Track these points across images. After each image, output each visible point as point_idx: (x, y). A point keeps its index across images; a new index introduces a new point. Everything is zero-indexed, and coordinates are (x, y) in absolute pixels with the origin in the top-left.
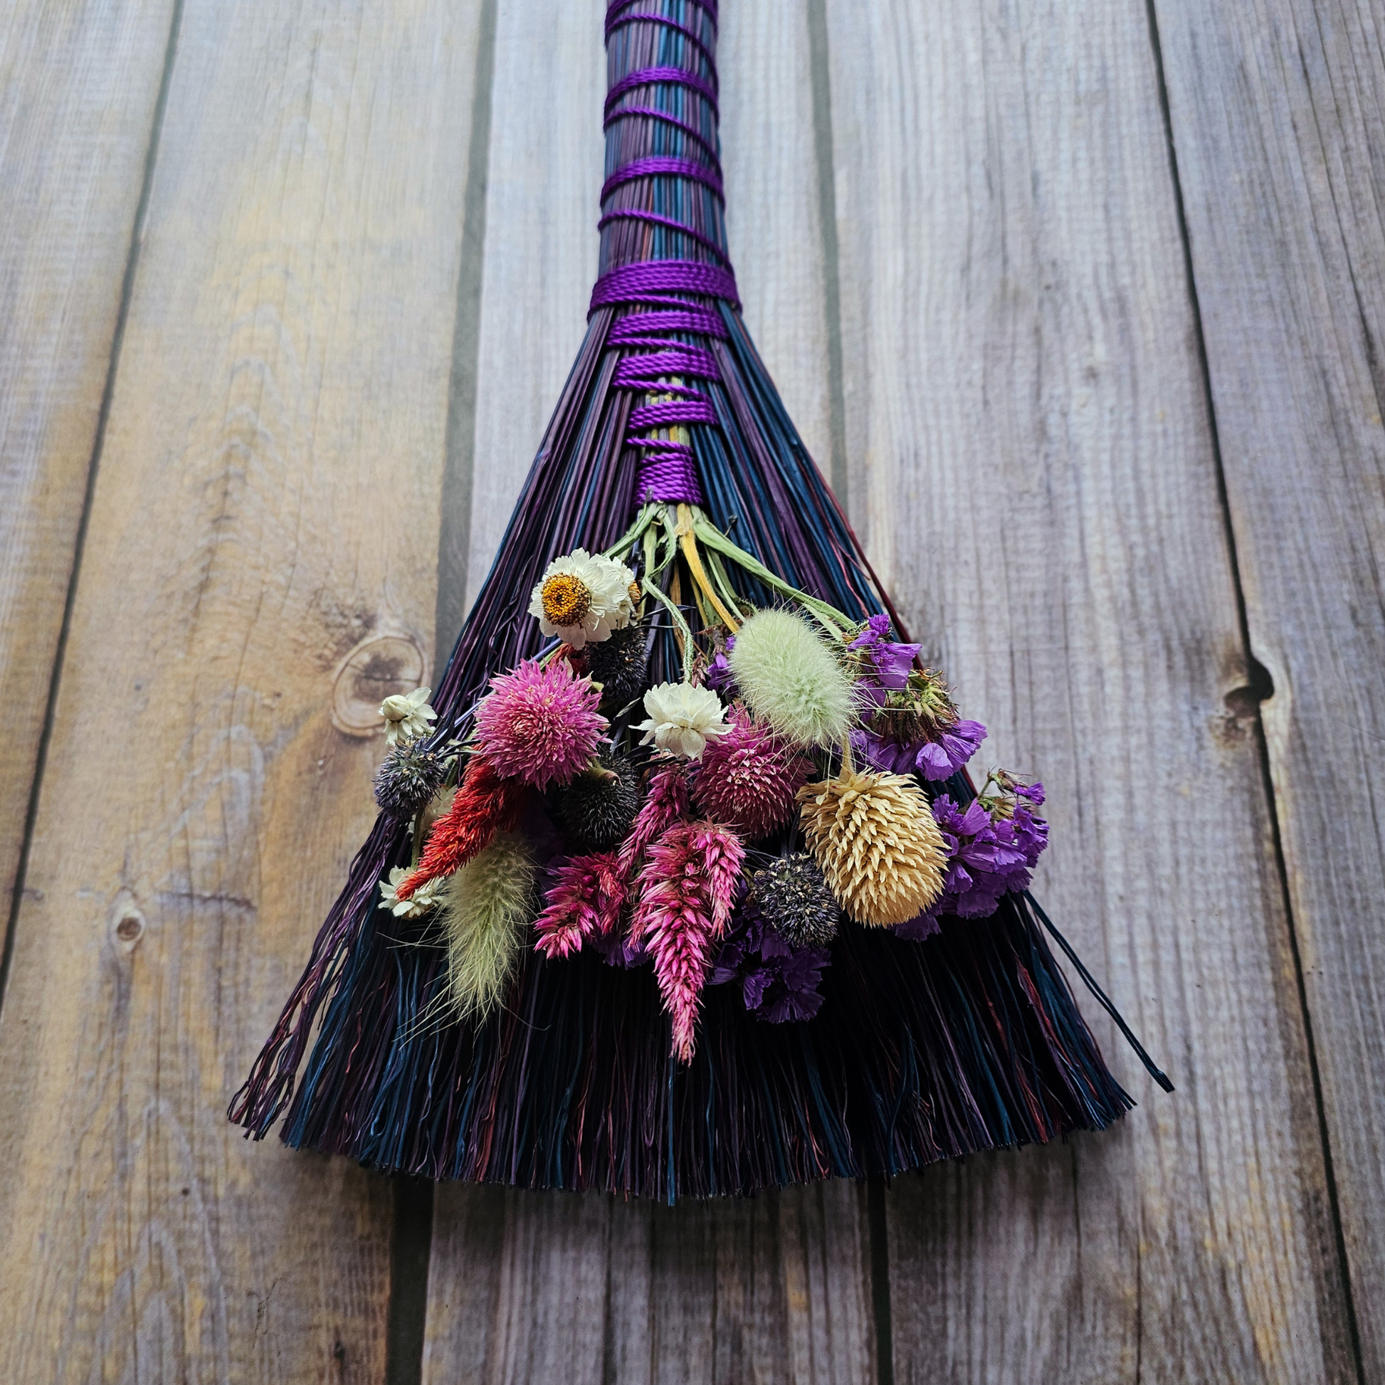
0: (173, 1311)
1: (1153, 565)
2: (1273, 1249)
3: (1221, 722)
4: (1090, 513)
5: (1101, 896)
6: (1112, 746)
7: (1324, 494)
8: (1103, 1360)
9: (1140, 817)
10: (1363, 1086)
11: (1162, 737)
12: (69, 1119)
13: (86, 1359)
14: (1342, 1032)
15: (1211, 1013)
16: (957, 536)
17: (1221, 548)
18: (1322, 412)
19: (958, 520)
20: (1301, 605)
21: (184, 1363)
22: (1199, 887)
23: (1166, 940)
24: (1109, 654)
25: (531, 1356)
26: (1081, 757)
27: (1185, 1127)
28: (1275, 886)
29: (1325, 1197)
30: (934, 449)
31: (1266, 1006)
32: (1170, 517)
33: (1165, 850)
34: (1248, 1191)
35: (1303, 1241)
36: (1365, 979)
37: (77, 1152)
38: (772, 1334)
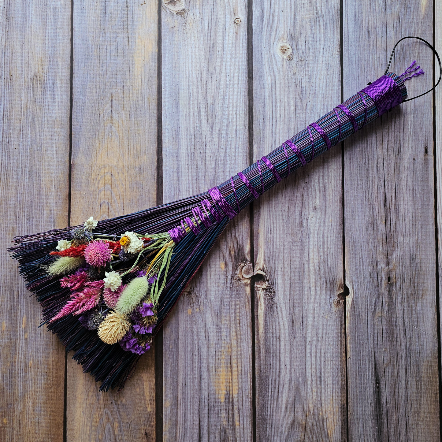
0: (112, 426)
1: (325, 261)
2: (333, 415)
3: (336, 301)
4: (311, 247)
5: (305, 341)
6: (311, 306)
7: (368, 243)
8: (297, 436)
9: (316, 323)
10: (357, 383)
11: (322, 304)
12: (85, 388)
13: (95, 435)
14: (354, 371)
15: (326, 367)
16: (279, 252)
17: (342, 257)
18: (371, 220)
19: (280, 248)
20: (358, 272)
21: (115, 436)
22: (327, 339)
23: (318, 351)
24: (312, 284)
25: (184, 434)
26: (304, 309)
27: (318, 391)
28: (343, 339)
29: (346, 405)
30: (275, 229)
31: (338, 366)
32: (330, 248)
33: (320, 331)
34: (330, 403)
35: (340, 413)
36: (360, 360)
37: (88, 395)
38: (232, 430)
